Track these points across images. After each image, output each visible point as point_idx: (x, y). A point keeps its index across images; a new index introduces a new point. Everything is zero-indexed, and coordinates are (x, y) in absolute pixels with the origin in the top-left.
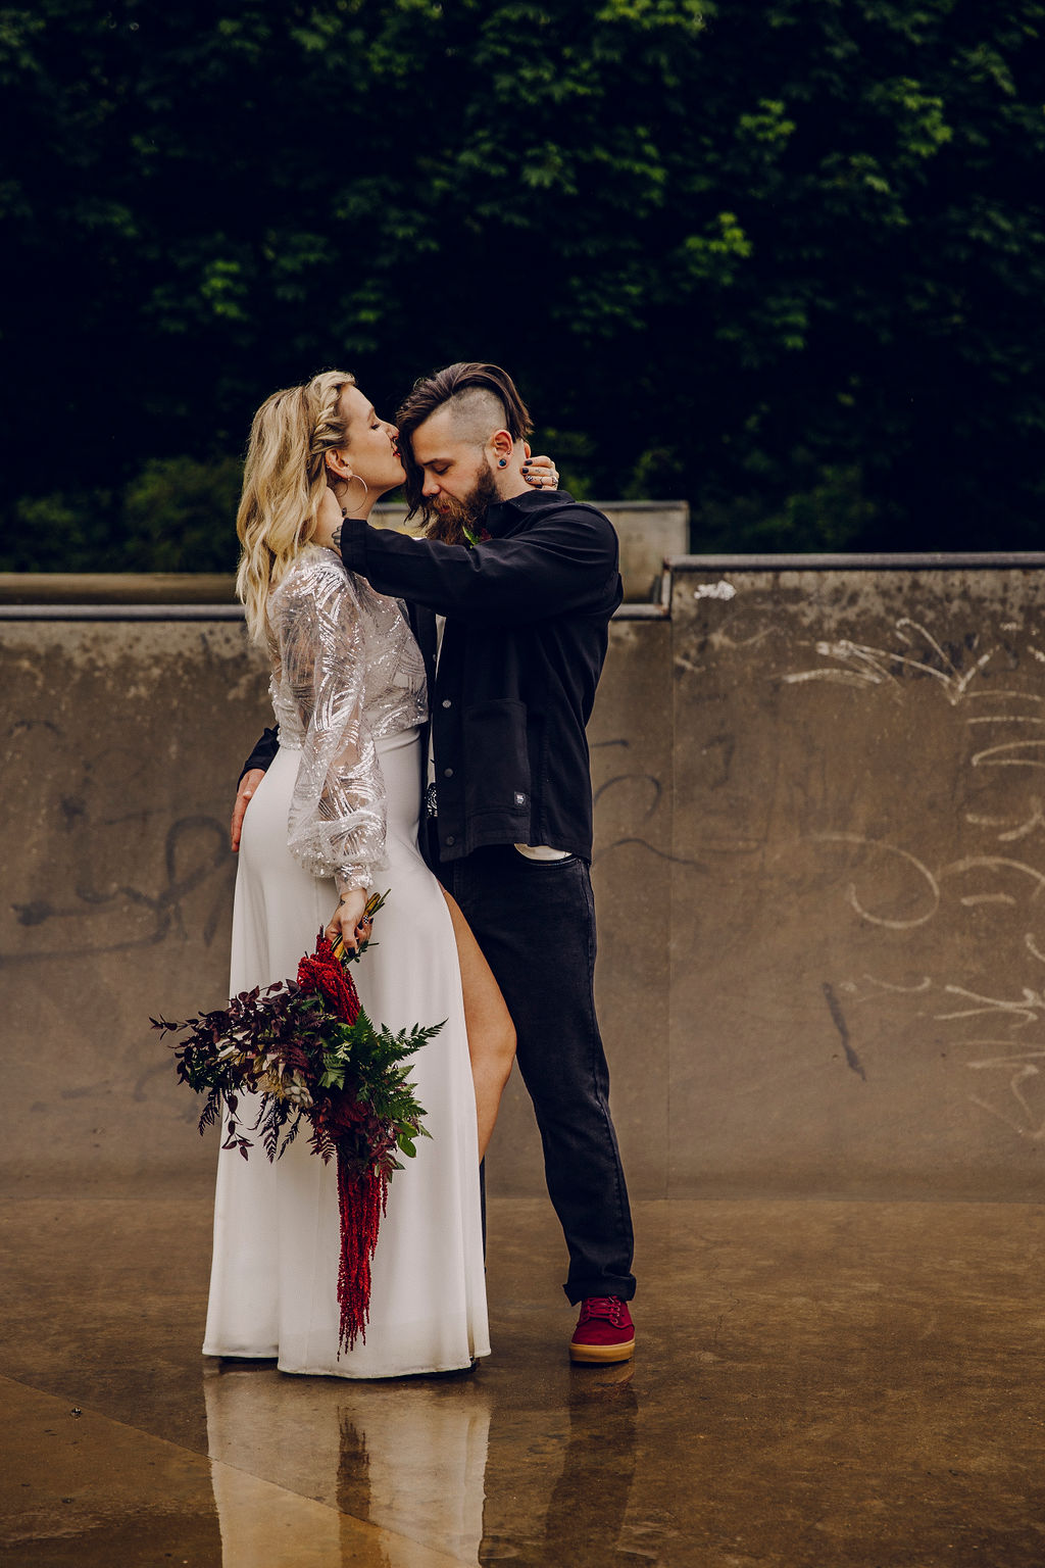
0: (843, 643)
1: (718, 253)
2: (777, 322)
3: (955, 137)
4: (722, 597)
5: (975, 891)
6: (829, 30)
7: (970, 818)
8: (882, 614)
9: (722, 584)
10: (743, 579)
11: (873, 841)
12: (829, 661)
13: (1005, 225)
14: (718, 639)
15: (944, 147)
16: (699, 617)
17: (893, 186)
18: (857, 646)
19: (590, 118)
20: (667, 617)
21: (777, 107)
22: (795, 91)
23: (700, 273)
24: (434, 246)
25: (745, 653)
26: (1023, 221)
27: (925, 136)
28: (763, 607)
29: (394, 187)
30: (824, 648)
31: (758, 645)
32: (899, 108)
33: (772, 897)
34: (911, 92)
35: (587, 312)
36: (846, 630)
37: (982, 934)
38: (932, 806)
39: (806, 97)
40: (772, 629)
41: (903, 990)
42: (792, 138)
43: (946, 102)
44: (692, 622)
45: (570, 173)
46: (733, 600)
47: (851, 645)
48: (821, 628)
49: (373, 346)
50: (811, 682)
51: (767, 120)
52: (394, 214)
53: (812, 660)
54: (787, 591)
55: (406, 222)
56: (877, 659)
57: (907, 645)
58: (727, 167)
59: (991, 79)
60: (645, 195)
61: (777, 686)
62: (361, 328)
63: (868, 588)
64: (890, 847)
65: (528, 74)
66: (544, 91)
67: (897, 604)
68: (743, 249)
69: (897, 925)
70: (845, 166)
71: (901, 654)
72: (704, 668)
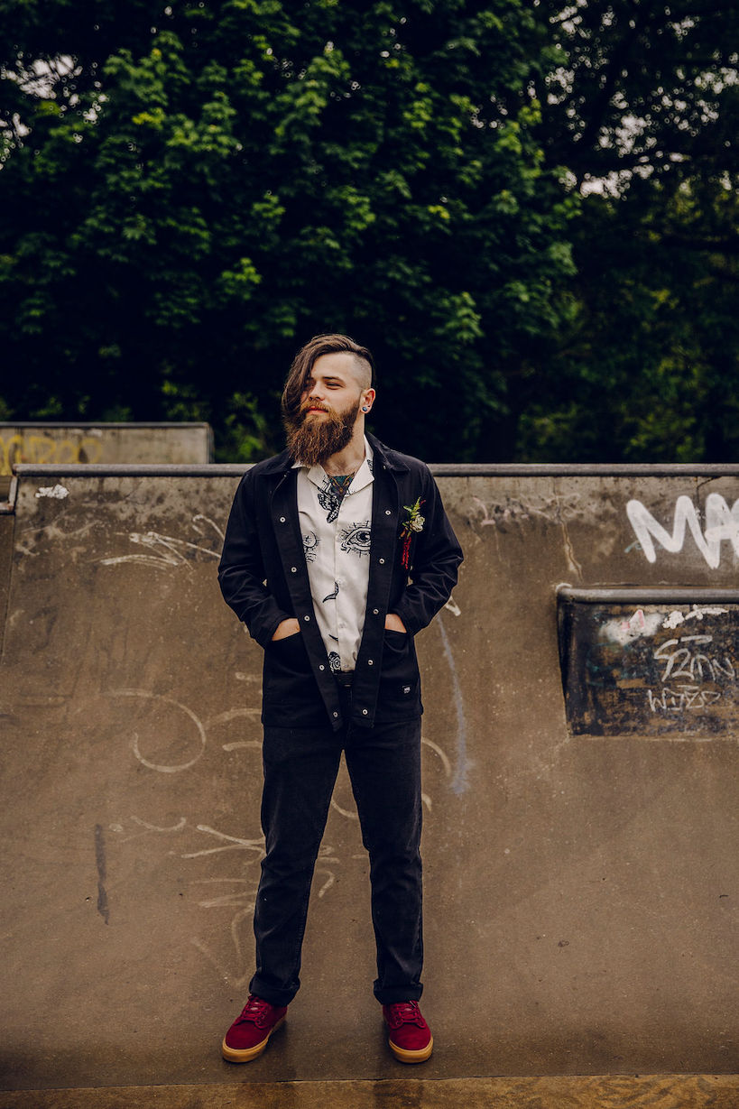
0: (151, 533)
1: (240, 281)
2: (278, 321)
3: (377, 219)
4: (57, 496)
5: (235, 738)
6: (304, 157)
7: (238, 676)
8: (183, 511)
9: (58, 487)
10: (75, 482)
11: (158, 696)
12: (138, 548)
13: (408, 271)
14: (52, 531)
15: (371, 226)
16: (38, 513)
17: (343, 246)
18: (161, 536)
19: (165, 202)
20: (12, 512)
21: (275, 199)
22: (285, 191)
23: (230, 292)
24: (72, 272)
25: (72, 543)
26: (418, 269)
27: (359, 218)
28: (90, 505)
29: (49, 238)
30: (135, 538)
31: (83, 536)
32: (345, 203)
33: (69, 746)
34: (352, 194)
35: (165, 313)
36: (155, 524)
37: (235, 777)
38: (209, 666)
39: (292, 194)
40: (96, 521)
41: (161, 830)
42: (283, 216)
43: (371, 200)
44: (34, 517)
45: (152, 232)
46: (66, 499)
47: (156, 535)
48: (134, 522)
49: (39, 330)
50: (123, 564)
51: (267, 206)
52: (49, 253)
53: (126, 547)
54: (109, 493)
55: (57, 258)
56: (176, 546)
57: (200, 535)
58: (247, 232)
59: (396, 190)
60: (198, 247)
61: (96, 568)
62: (32, 320)
63: (173, 491)
64: (171, 701)
65: (126, 174)
66: (135, 184)
67: (195, 504)
68: (256, 279)
69: (167, 770)
70: (314, 234)
71: (195, 543)
72: (38, 554)
